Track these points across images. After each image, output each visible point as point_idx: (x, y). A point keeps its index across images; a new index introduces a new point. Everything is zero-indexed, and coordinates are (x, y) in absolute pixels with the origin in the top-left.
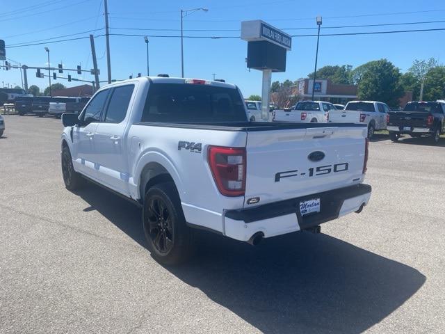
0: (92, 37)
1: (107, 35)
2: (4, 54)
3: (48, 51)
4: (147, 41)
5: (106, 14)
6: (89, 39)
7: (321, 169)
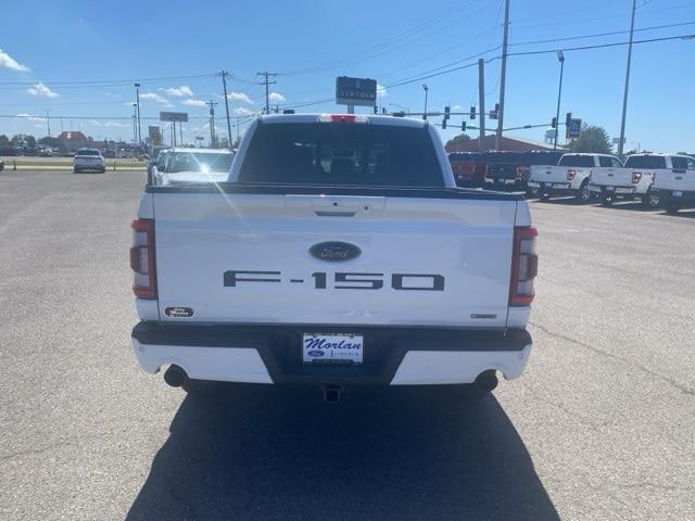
0: (481, 63)
1: (505, 56)
2: (375, 99)
3: (426, 89)
4: (562, 59)
5: (506, 24)
6: (478, 66)
7: (347, 277)
